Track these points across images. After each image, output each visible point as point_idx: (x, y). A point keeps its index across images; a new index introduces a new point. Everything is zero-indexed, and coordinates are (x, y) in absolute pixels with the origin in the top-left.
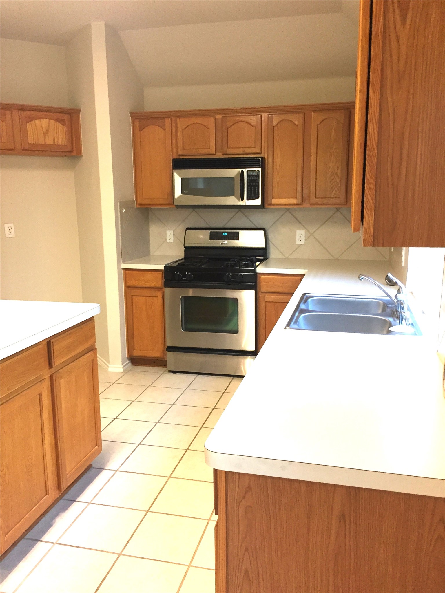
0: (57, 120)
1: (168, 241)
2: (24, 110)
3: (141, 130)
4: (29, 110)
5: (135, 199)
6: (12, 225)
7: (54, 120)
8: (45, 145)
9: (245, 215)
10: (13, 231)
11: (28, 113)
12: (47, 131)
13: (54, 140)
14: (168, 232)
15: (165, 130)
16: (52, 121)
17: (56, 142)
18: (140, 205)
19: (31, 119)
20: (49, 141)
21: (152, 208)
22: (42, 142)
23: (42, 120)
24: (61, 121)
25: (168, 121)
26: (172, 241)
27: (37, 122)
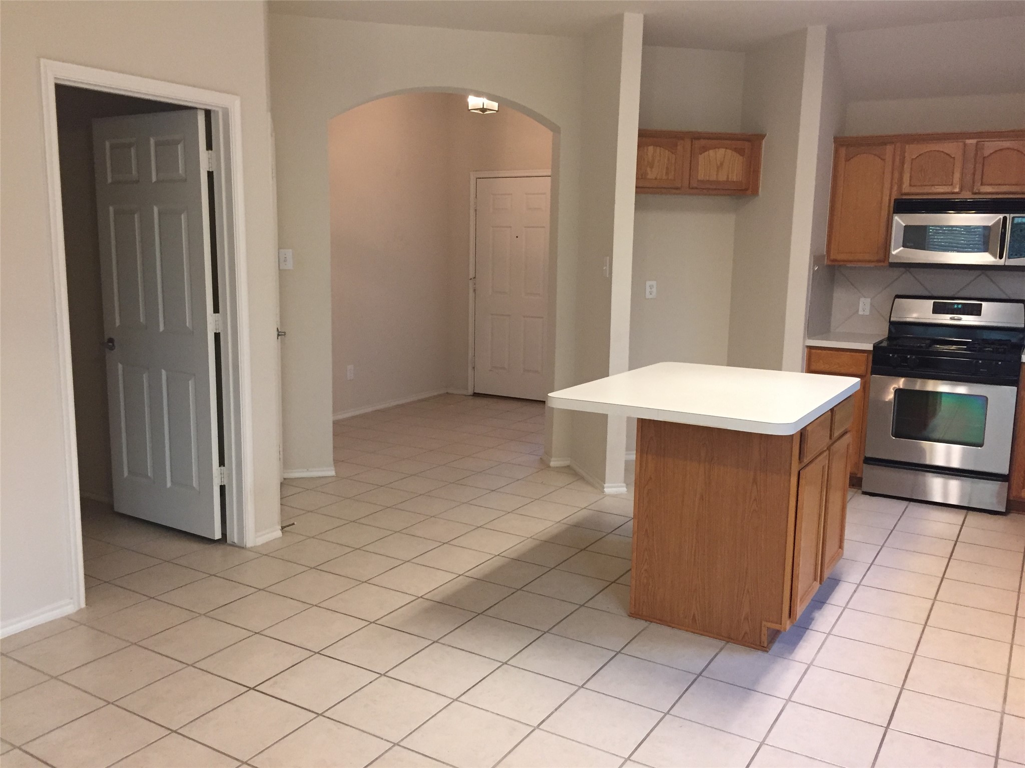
0: (735, 150)
1: (861, 313)
2: (698, 138)
3: (847, 160)
4: (705, 138)
5: (825, 253)
6: (654, 283)
7: (731, 149)
8: (717, 182)
9: (991, 280)
10: (654, 290)
11: (703, 142)
12: (722, 164)
13: (728, 176)
14: (862, 300)
15: (884, 160)
16: (729, 151)
17: (730, 177)
18: (834, 260)
19: (705, 149)
20: (722, 177)
21: (847, 265)
22: (713, 178)
23: (717, 150)
24: (740, 151)
25: (889, 148)
26: (867, 313)
27: (711, 152)
